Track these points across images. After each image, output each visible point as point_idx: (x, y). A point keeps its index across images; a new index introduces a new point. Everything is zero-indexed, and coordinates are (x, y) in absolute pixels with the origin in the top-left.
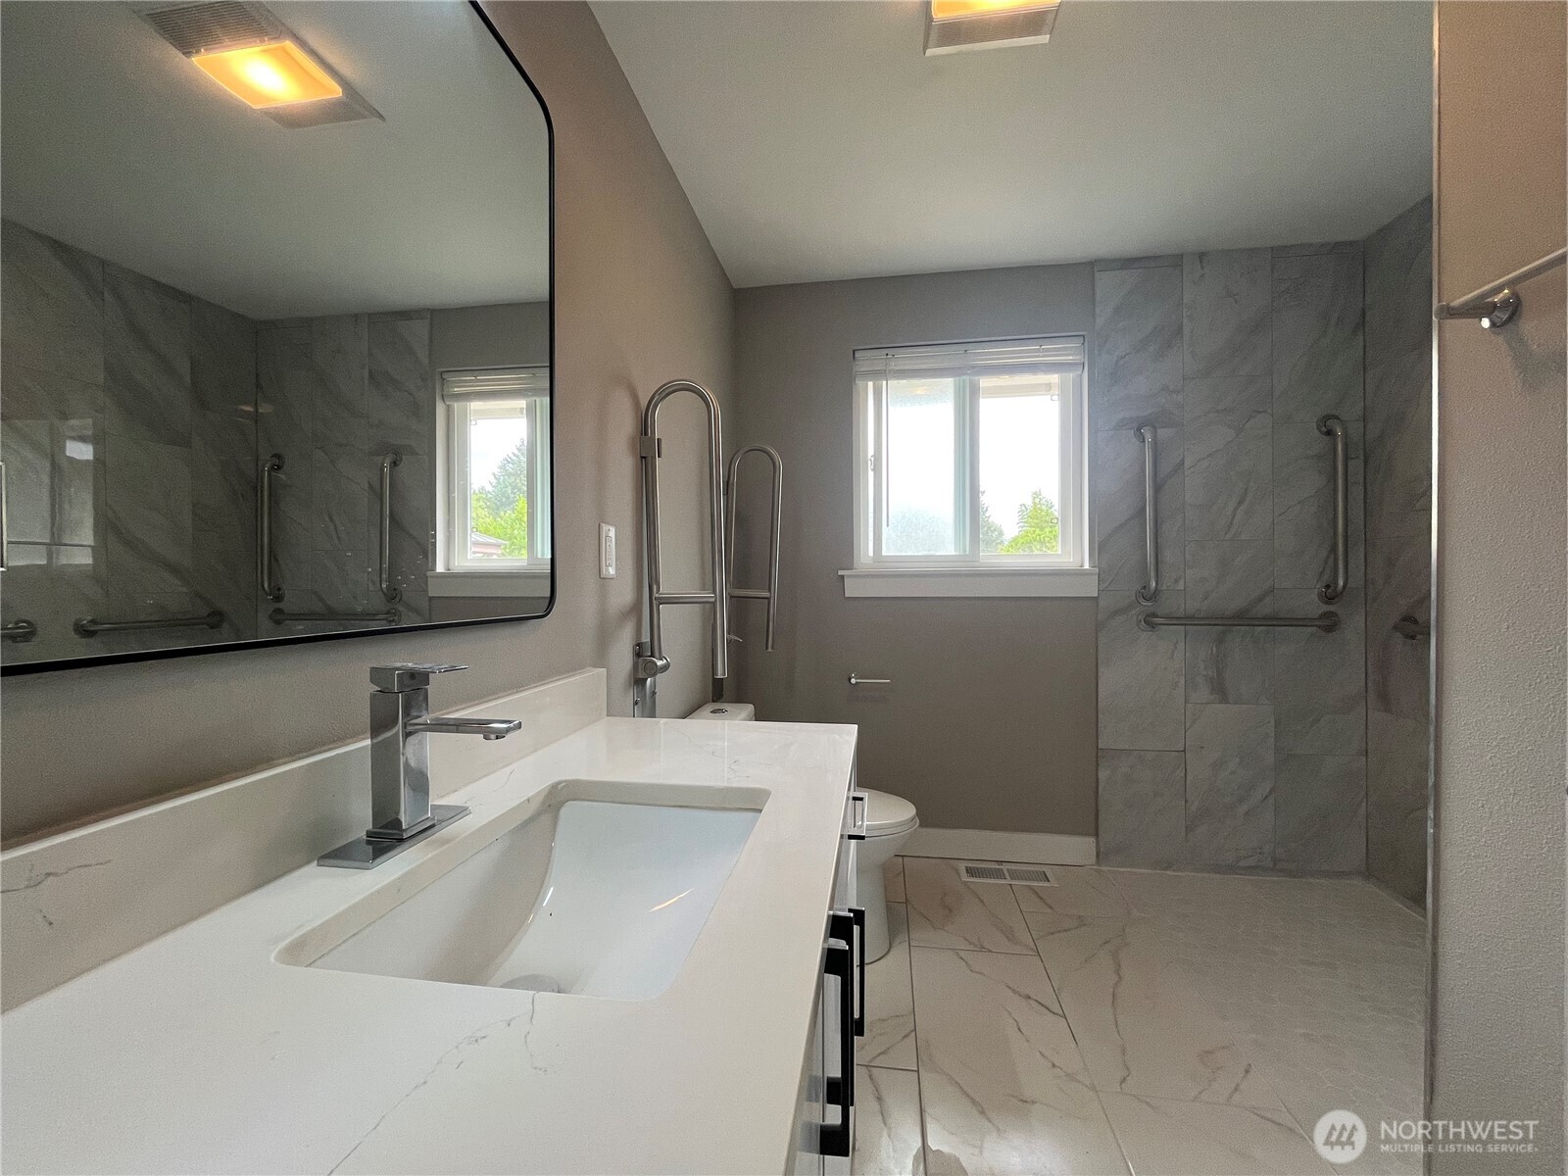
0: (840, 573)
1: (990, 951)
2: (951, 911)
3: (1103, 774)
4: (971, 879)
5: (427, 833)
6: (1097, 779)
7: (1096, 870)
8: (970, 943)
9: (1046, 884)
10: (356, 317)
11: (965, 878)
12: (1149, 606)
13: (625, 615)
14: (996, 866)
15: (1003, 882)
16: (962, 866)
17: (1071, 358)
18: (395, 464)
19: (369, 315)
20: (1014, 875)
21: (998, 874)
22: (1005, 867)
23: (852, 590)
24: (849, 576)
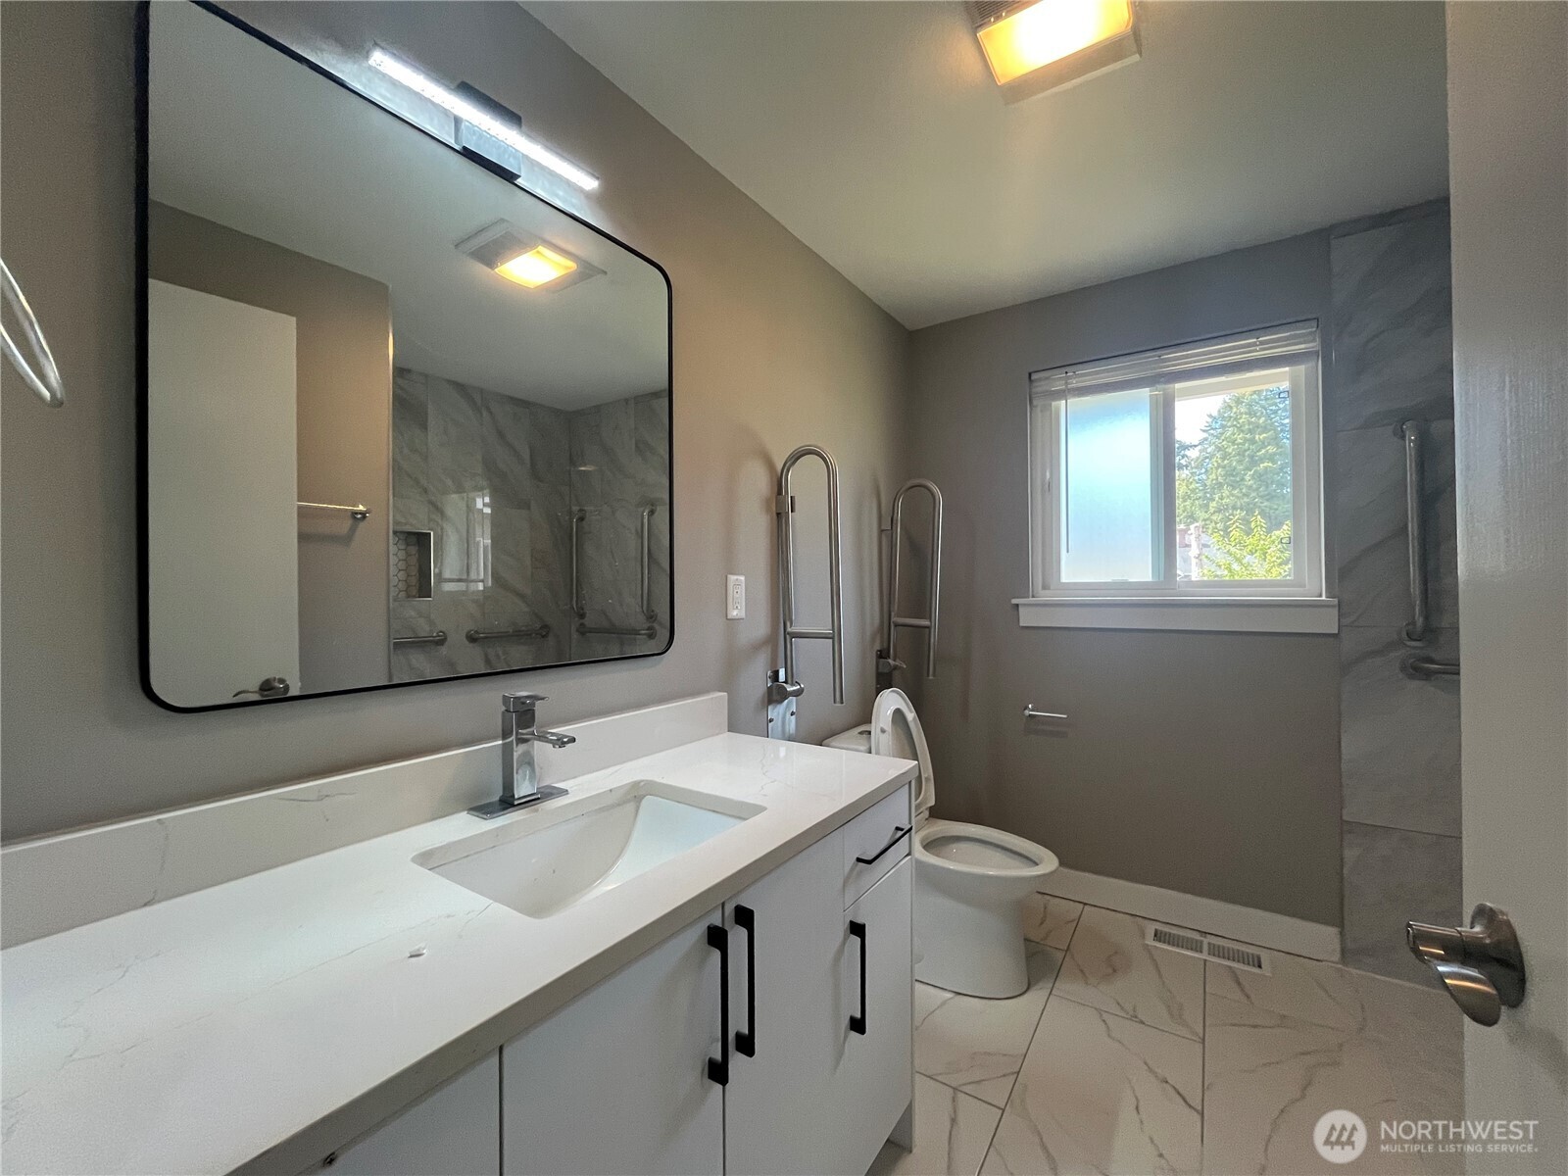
0: (1014, 601)
1: (1142, 1022)
2: (1115, 971)
3: (1350, 854)
4: (1158, 945)
5: (531, 803)
6: (1342, 859)
7: (1338, 970)
8: (1122, 1008)
9: (1256, 970)
10: (627, 401)
11: (1150, 941)
12: (1415, 648)
13: (756, 648)
14: (1197, 936)
15: (1196, 955)
16: (1151, 928)
17: (1303, 346)
18: (652, 512)
19: (636, 398)
20: (1215, 951)
21: (1196, 947)
22: (1206, 941)
23: (1026, 618)
24: (1025, 605)
